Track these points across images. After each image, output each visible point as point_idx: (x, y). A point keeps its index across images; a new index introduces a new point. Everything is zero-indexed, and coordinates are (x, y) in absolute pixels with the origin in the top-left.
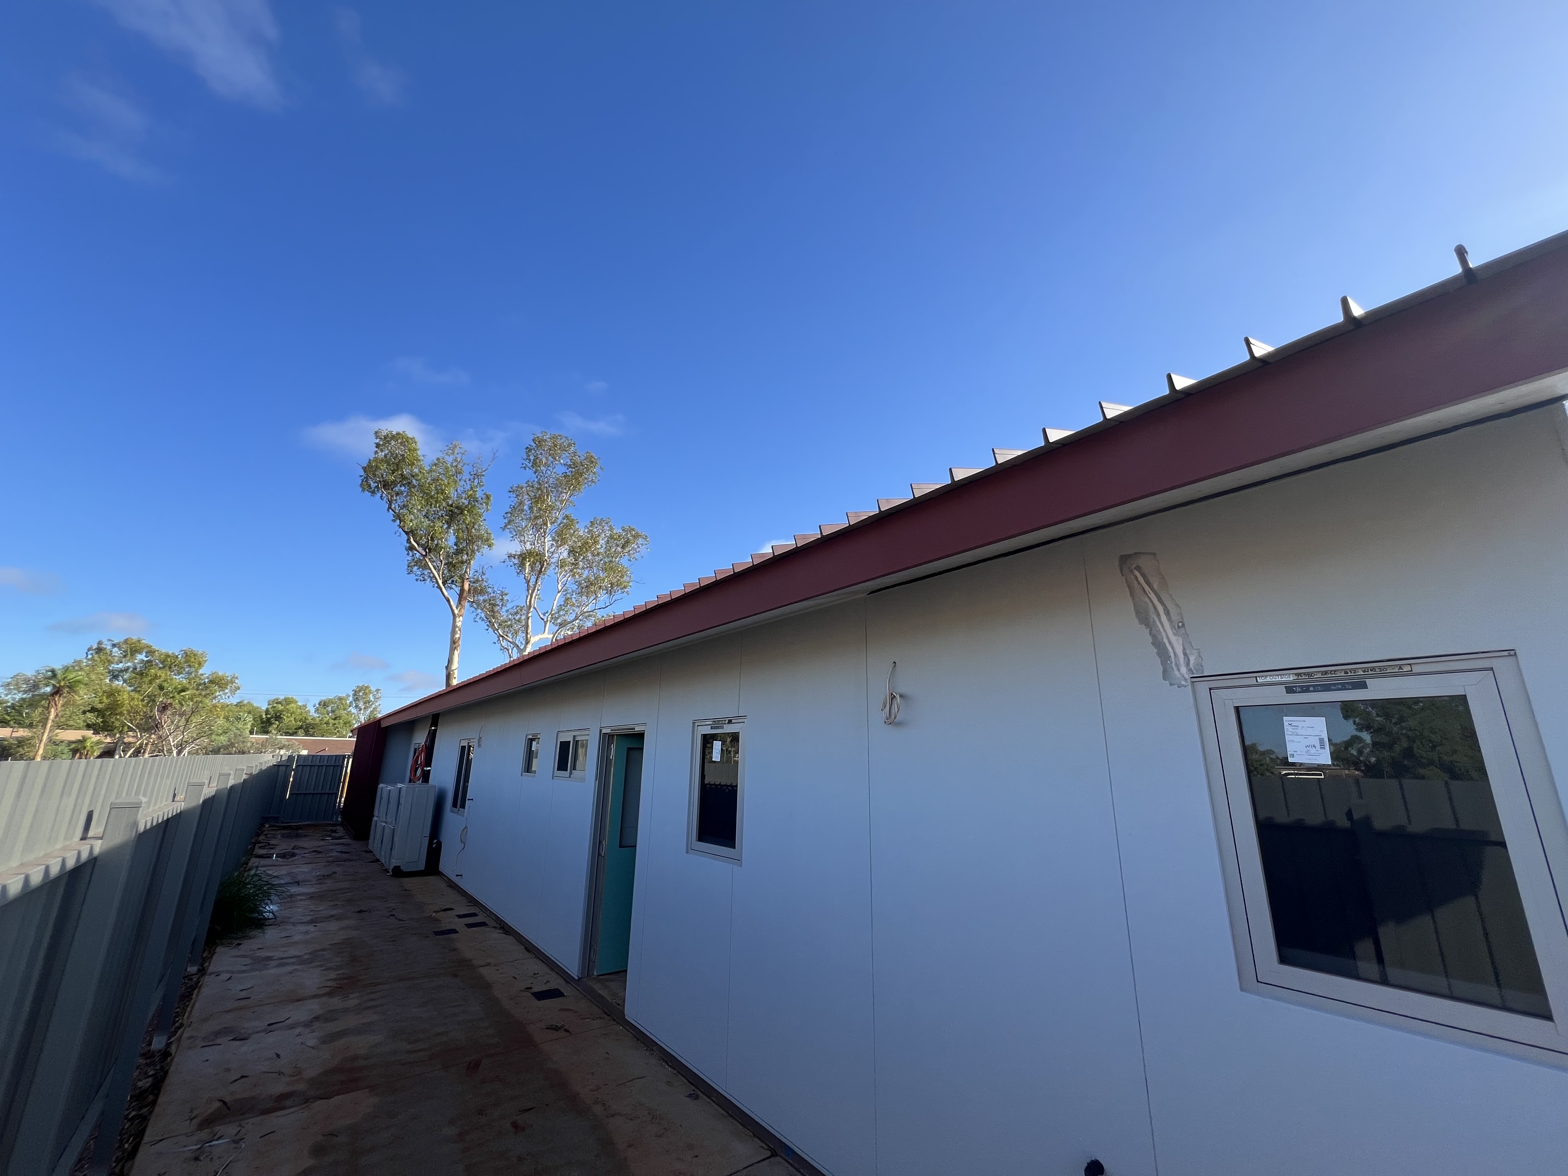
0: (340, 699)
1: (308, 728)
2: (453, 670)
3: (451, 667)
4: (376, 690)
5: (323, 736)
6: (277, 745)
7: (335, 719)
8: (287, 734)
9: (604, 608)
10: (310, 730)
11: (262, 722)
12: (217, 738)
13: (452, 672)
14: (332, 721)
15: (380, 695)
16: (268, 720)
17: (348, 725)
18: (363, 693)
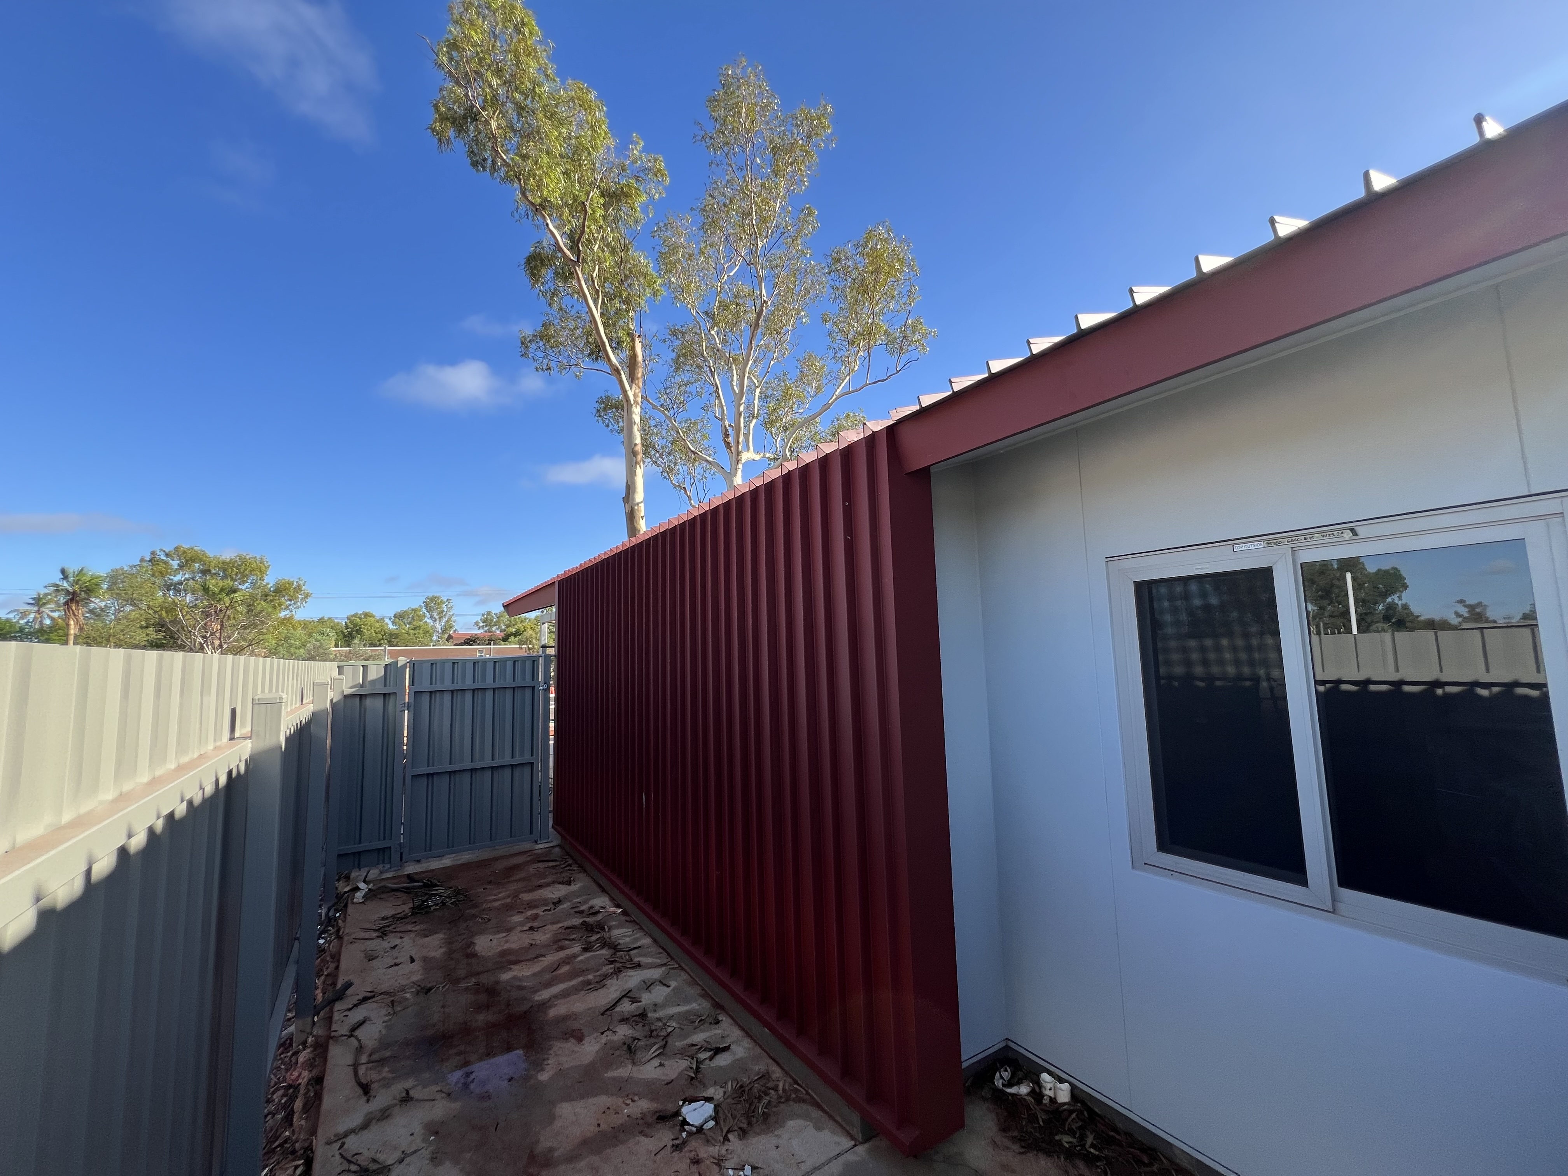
0: (414, 610)
1: (392, 639)
2: (638, 504)
3: (634, 499)
4: (448, 600)
5: (406, 646)
6: (362, 656)
7: (414, 629)
8: (372, 645)
9: (883, 381)
10: (393, 640)
11: (345, 636)
12: (297, 651)
13: (636, 508)
14: (411, 632)
15: (452, 604)
16: (350, 634)
17: (428, 635)
18: (434, 604)
